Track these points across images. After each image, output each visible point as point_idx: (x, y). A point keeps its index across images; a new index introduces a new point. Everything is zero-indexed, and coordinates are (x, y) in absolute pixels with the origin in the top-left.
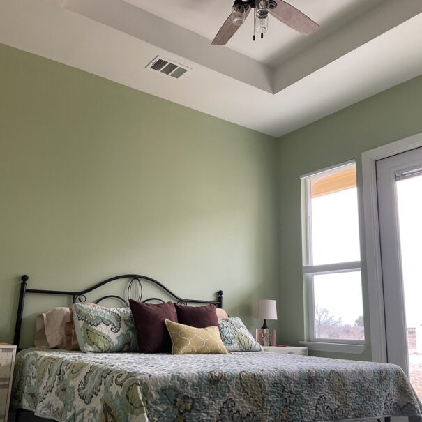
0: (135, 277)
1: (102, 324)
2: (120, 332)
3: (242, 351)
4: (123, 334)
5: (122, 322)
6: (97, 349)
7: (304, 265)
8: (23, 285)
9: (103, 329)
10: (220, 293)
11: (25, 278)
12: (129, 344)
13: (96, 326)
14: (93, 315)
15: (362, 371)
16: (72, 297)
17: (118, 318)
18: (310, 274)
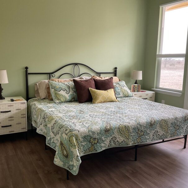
0: (76, 64)
1: (62, 90)
2: (70, 94)
3: (124, 97)
4: (71, 94)
5: (71, 89)
6: (61, 101)
7: (157, 54)
8: (26, 71)
9: (62, 93)
10: (116, 68)
11: (27, 68)
12: (74, 98)
13: (59, 92)
14: (58, 86)
15: (177, 118)
16: (49, 75)
17: (69, 87)
18: (160, 58)
